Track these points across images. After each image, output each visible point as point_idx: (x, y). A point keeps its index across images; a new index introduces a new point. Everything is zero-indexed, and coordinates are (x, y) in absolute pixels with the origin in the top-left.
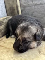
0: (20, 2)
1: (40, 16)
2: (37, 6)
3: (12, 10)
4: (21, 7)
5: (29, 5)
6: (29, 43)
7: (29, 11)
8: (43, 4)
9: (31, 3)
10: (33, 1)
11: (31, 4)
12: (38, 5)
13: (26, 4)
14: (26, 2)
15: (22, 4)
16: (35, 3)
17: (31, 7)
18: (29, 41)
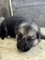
0: (12, 4)
1: (31, 17)
2: (29, 8)
3: (4, 11)
4: (12, 8)
5: (20, 6)
6: (33, 41)
7: (21, 12)
8: (34, 6)
9: (23, 4)
10: (24, 3)
11: (22, 6)
12: (29, 6)
13: (18, 6)
14: (18, 3)
15: (14, 5)
16: (26, 4)
17: (23, 9)
18: (33, 40)
